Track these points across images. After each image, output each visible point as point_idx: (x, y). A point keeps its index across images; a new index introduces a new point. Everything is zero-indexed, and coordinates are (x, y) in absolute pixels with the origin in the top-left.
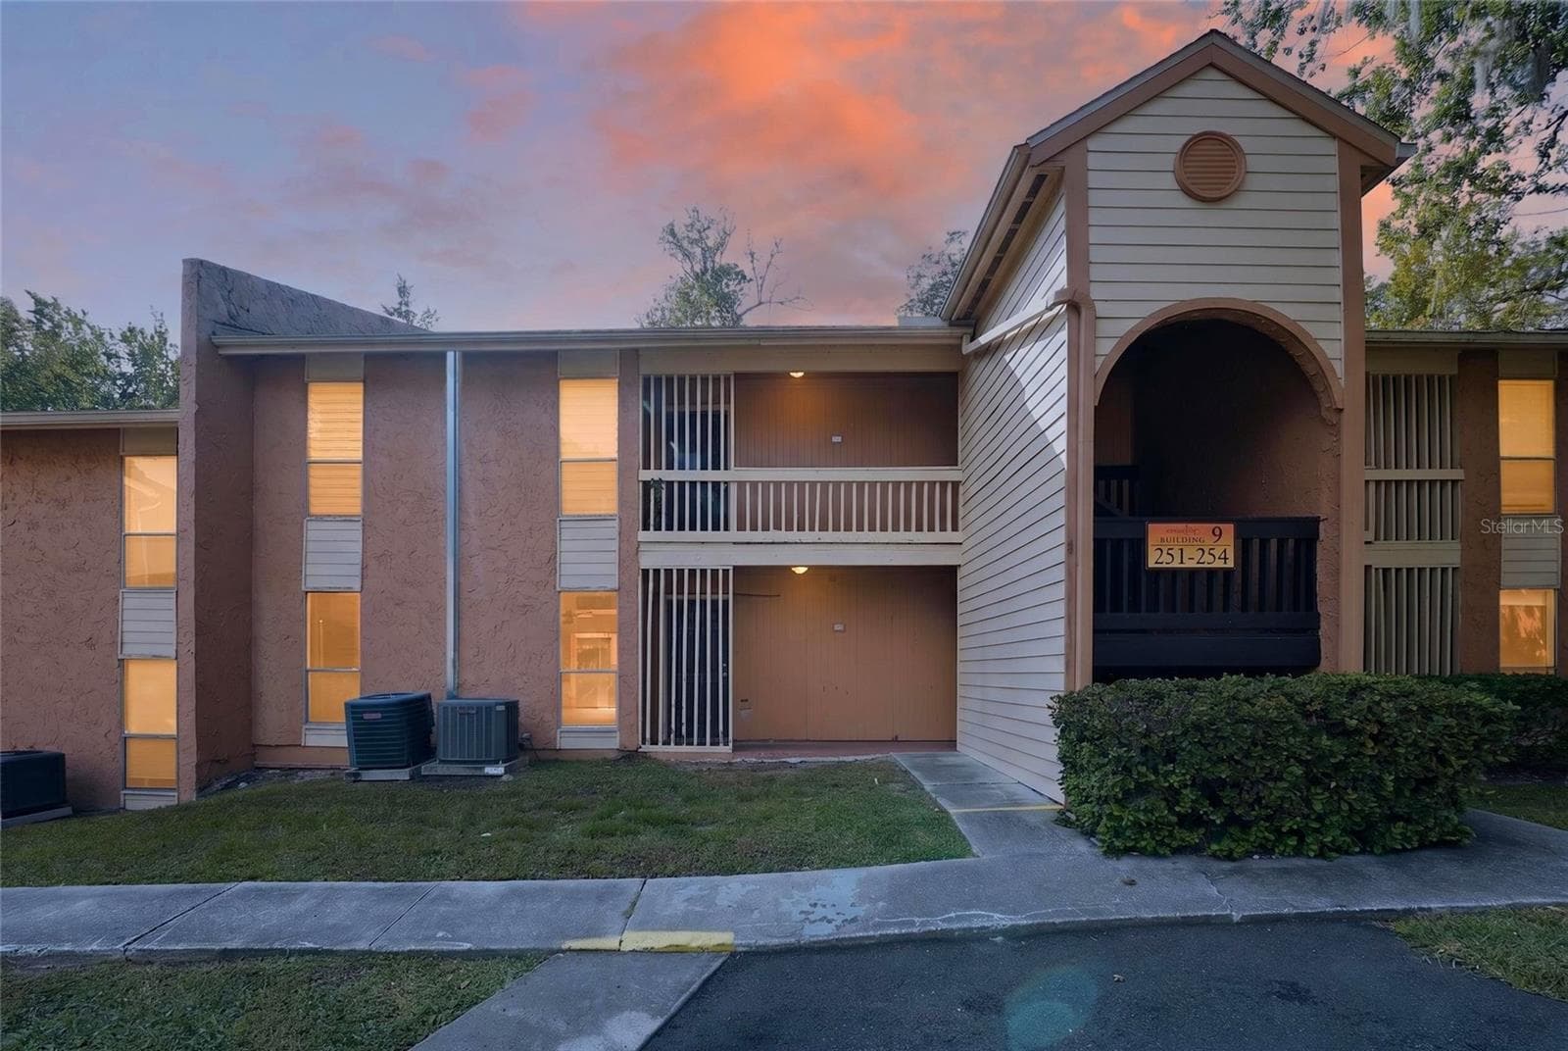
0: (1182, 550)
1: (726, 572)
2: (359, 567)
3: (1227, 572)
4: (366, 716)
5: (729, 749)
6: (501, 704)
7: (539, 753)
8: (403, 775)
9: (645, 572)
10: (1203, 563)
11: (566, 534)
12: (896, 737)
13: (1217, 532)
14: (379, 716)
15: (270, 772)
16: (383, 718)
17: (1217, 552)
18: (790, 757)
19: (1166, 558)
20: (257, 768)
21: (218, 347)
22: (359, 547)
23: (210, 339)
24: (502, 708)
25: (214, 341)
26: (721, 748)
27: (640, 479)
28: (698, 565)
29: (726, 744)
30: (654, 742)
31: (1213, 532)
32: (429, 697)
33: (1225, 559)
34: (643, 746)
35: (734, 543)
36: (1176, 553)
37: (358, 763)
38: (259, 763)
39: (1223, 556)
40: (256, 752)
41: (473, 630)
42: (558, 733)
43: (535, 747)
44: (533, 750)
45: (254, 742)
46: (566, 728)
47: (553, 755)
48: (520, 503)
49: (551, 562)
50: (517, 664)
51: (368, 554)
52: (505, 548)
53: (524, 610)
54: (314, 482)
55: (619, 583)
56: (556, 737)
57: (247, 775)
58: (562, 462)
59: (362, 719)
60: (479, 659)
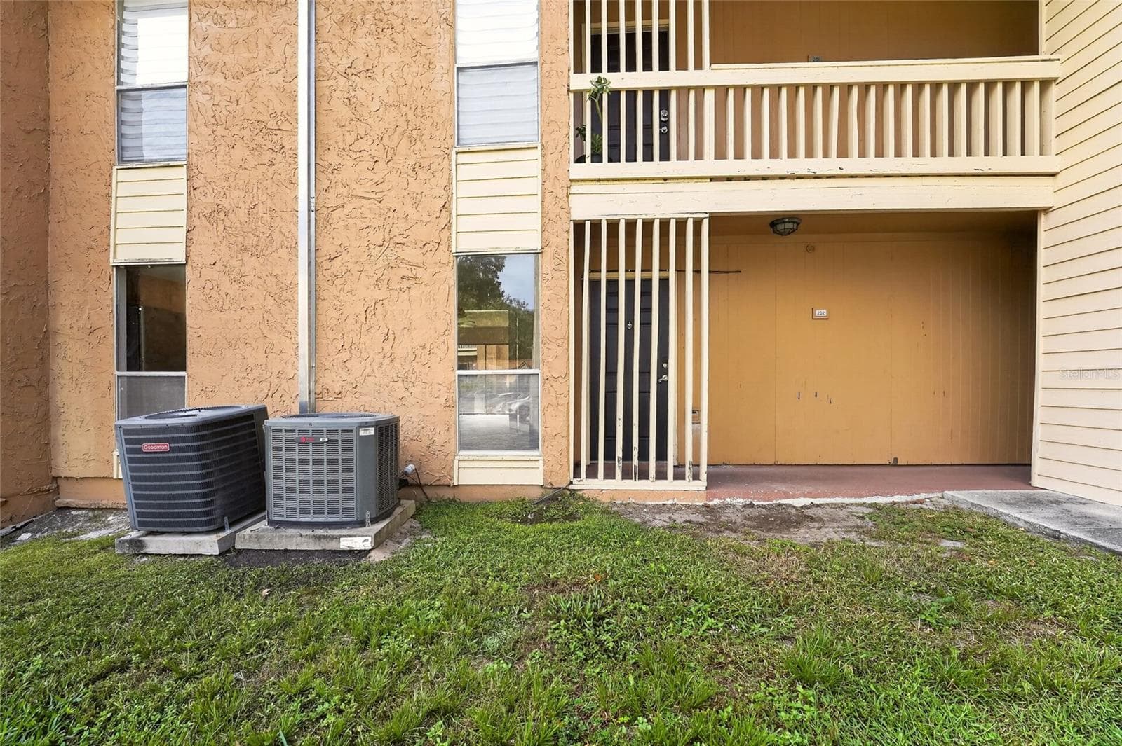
1: (698, 224)
2: (184, 230)
4: (146, 447)
5: (702, 484)
6: (369, 425)
7: (429, 492)
8: (208, 544)
9: (579, 227)
11: (464, 172)
12: (896, 459)
14: (164, 447)
15: (74, 513)
16: (172, 450)
18: (793, 497)
20: (59, 508)
22: (182, 202)
24: (371, 432)
26: (687, 484)
27: (572, 88)
28: (658, 214)
29: (696, 476)
30: (592, 473)
32: (262, 413)
34: (575, 481)
35: (712, 179)
37: (142, 524)
38: (63, 501)
40: (58, 487)
41: (336, 314)
42: (456, 462)
43: (422, 482)
44: (420, 486)
45: (54, 474)
46: (465, 454)
47: (448, 494)
48: (399, 131)
49: (445, 214)
50: (397, 364)
51: (195, 211)
52: (379, 195)
53: (406, 284)
54: (126, 117)
55: (542, 242)
56: (452, 468)
57: (40, 521)
58: (459, 69)
59: (140, 451)
60: (345, 356)
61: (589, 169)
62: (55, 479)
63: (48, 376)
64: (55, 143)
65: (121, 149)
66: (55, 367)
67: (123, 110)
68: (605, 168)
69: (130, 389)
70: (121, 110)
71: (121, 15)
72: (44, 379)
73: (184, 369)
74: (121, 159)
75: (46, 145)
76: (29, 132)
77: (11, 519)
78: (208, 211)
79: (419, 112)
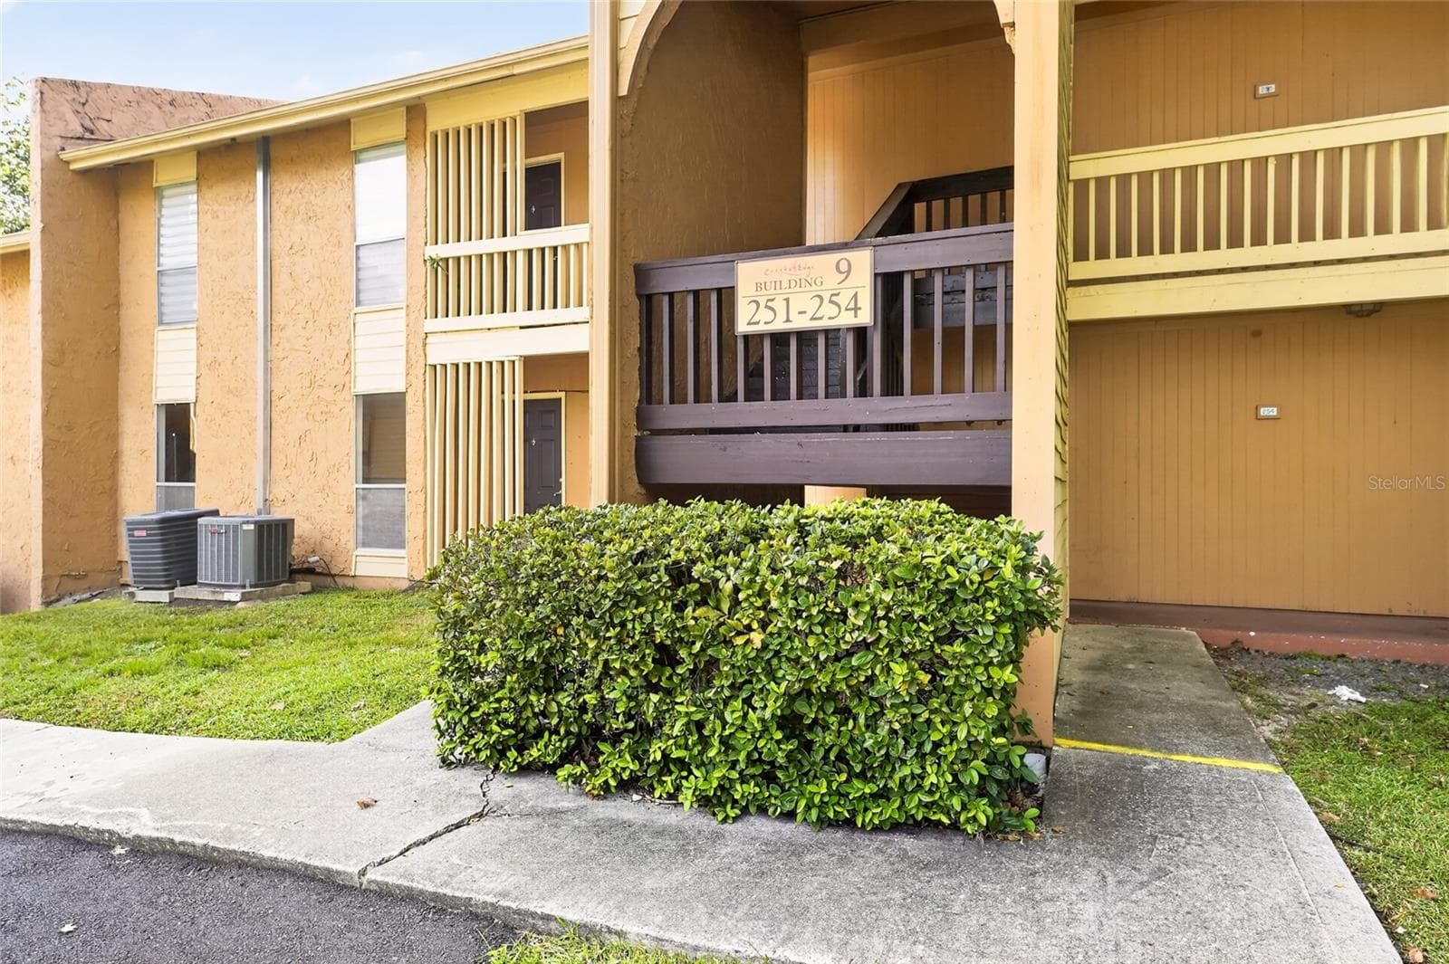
0: (787, 300)
1: (512, 363)
2: (195, 377)
3: (861, 333)
4: (136, 534)
6: (248, 522)
7: (338, 579)
8: (164, 596)
10: (821, 318)
11: (359, 329)
13: (844, 267)
14: (145, 533)
16: (148, 535)
17: (844, 300)
19: (764, 315)
20: (122, 585)
21: (68, 163)
22: (193, 356)
23: (58, 155)
24: (251, 527)
25: (61, 157)
31: (838, 268)
33: (856, 309)
35: (521, 327)
36: (779, 305)
39: (852, 305)
40: (121, 569)
41: (282, 440)
42: (354, 557)
43: (333, 572)
44: (333, 576)
45: (119, 559)
46: (361, 551)
47: (349, 582)
48: (321, 297)
49: (347, 362)
50: (318, 478)
51: (202, 362)
52: (309, 348)
53: (324, 417)
54: (163, 290)
55: (407, 383)
56: (351, 561)
57: (108, 592)
58: (358, 247)
59: (133, 536)
60: (287, 472)
61: (441, 323)
62: (121, 562)
63: (117, 485)
64: (123, 312)
65: (161, 314)
66: (121, 478)
67: (162, 285)
68: (452, 322)
69: (166, 493)
70: (160, 284)
71: (160, 211)
72: (115, 488)
73: (194, 481)
74: (161, 323)
75: (118, 314)
76: (106, 308)
77: (89, 588)
78: (209, 362)
79: (332, 282)
